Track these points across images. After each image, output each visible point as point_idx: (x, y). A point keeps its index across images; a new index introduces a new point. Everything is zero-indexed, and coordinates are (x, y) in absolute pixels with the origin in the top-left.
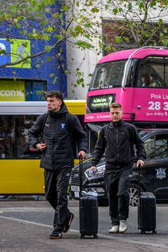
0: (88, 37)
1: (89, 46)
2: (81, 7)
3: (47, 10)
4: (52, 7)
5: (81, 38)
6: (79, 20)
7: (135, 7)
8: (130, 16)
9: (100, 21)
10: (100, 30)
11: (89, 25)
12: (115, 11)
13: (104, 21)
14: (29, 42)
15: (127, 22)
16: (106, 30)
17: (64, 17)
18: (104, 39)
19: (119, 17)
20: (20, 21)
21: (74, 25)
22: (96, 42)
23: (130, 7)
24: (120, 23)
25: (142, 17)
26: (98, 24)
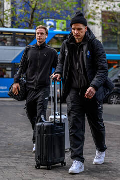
0: (94, 19)
2: (91, 5)
3: (74, 6)
4: (77, 5)
5: (91, 20)
6: (90, 11)
8: (115, 9)
9: (100, 11)
10: (100, 16)
11: (95, 14)
13: (103, 11)
14: (65, 21)
15: (113, 12)
16: (103, 16)
17: (83, 9)
18: (103, 20)
20: (61, 12)
21: (88, 13)
22: (98, 22)
24: (110, 12)
26: (99, 13)
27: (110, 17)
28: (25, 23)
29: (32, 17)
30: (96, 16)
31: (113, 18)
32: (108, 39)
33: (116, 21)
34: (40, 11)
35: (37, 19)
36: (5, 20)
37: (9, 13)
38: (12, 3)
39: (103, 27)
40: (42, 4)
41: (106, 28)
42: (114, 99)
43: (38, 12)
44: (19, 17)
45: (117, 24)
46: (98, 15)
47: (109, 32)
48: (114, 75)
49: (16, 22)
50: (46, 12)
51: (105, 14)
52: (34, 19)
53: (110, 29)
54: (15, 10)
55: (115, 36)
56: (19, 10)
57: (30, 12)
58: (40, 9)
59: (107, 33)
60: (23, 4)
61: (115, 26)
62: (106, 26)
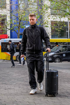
0: (48, 25)
1: (48, 27)
2: (46, 18)
3: (39, 19)
4: (40, 18)
5: (46, 25)
7: (58, 18)
8: (57, 20)
9: (50, 21)
10: (50, 23)
11: (48, 22)
12: (54, 19)
13: (51, 21)
15: (56, 21)
16: (52, 23)
17: (42, 20)
18: (51, 25)
19: (55, 20)
21: (45, 22)
23: (57, 18)
24: (55, 21)
25: (60, 20)
26: (50, 22)
27: (54, 24)
28: (16, 27)
29: (20, 24)
30: (48, 23)
31: (56, 24)
32: (54, 33)
33: (57, 25)
34: (23, 21)
35: (22, 25)
36: (7, 25)
37: (9, 22)
38: (10, 18)
39: (52, 28)
40: (24, 18)
41: (53, 29)
42: (57, 60)
43: (22, 22)
44: (14, 24)
45: (58, 27)
46: (49, 22)
47: (54, 30)
48: (57, 49)
49: (12, 26)
50: (26, 22)
51: (53, 22)
52: (20, 25)
53: (55, 29)
54: (12, 21)
55: (57, 32)
56: (13, 21)
57: (19, 22)
58: (23, 20)
59: (54, 31)
60: (16, 18)
61: (57, 27)
62: (53, 28)
